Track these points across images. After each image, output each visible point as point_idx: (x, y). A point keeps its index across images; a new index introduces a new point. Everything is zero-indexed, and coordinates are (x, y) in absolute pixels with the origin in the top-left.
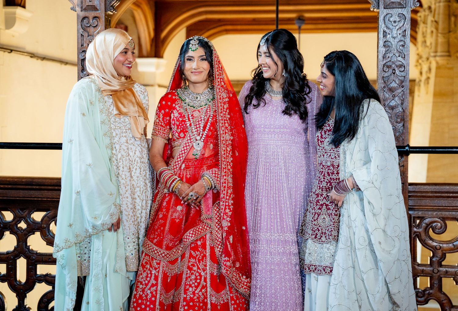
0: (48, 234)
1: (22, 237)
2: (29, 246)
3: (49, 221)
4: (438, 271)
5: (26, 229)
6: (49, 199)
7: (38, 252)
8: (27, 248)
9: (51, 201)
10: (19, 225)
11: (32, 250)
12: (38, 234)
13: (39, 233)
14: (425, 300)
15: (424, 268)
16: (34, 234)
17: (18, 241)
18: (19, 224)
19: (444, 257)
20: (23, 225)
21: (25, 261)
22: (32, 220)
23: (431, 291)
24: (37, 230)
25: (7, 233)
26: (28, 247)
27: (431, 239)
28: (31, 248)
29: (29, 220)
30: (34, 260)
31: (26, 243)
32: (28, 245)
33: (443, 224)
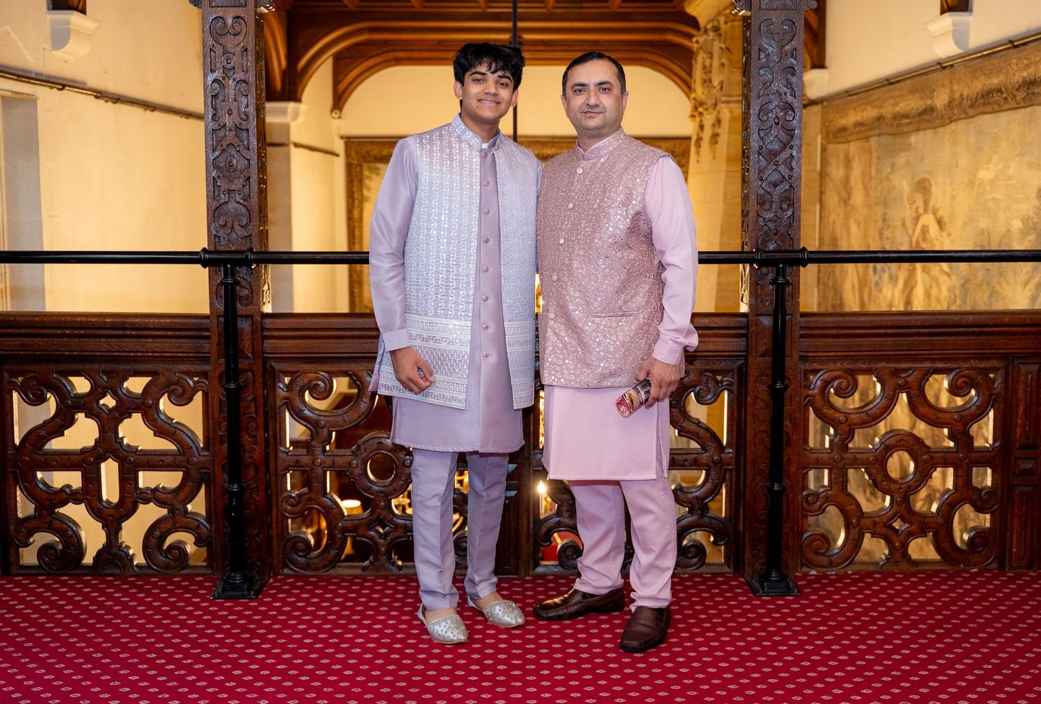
0: (156, 416)
1: (109, 423)
2: (122, 438)
3: (158, 393)
4: (842, 458)
5: (114, 408)
6: (156, 354)
7: (139, 448)
8: (119, 443)
9: (161, 357)
10: (102, 402)
11: (128, 445)
12: (137, 417)
13: (140, 414)
14: (821, 506)
15: (821, 456)
16: (130, 417)
17: (102, 430)
18: (101, 399)
19: (850, 435)
20: (109, 401)
21: (116, 465)
22: (124, 391)
23: (829, 493)
24: (137, 410)
25: (80, 416)
26: (118, 440)
27: (832, 406)
28: (125, 441)
29: (120, 393)
30: (132, 463)
31: (116, 433)
32: (121, 435)
33: (851, 381)
